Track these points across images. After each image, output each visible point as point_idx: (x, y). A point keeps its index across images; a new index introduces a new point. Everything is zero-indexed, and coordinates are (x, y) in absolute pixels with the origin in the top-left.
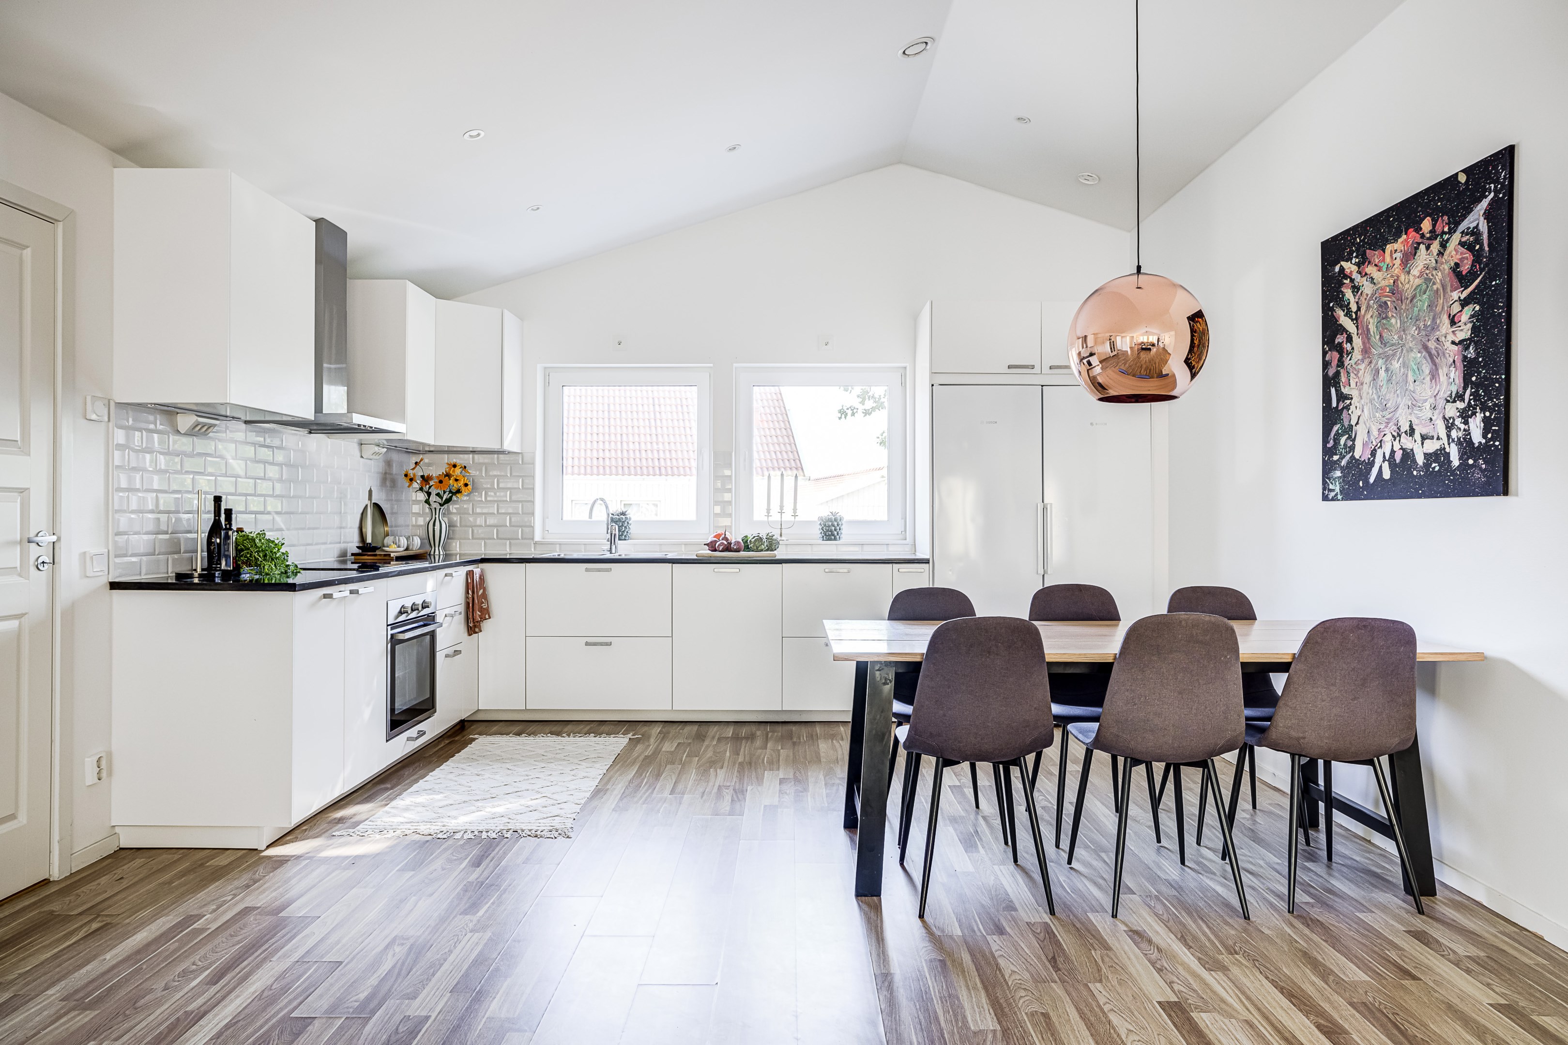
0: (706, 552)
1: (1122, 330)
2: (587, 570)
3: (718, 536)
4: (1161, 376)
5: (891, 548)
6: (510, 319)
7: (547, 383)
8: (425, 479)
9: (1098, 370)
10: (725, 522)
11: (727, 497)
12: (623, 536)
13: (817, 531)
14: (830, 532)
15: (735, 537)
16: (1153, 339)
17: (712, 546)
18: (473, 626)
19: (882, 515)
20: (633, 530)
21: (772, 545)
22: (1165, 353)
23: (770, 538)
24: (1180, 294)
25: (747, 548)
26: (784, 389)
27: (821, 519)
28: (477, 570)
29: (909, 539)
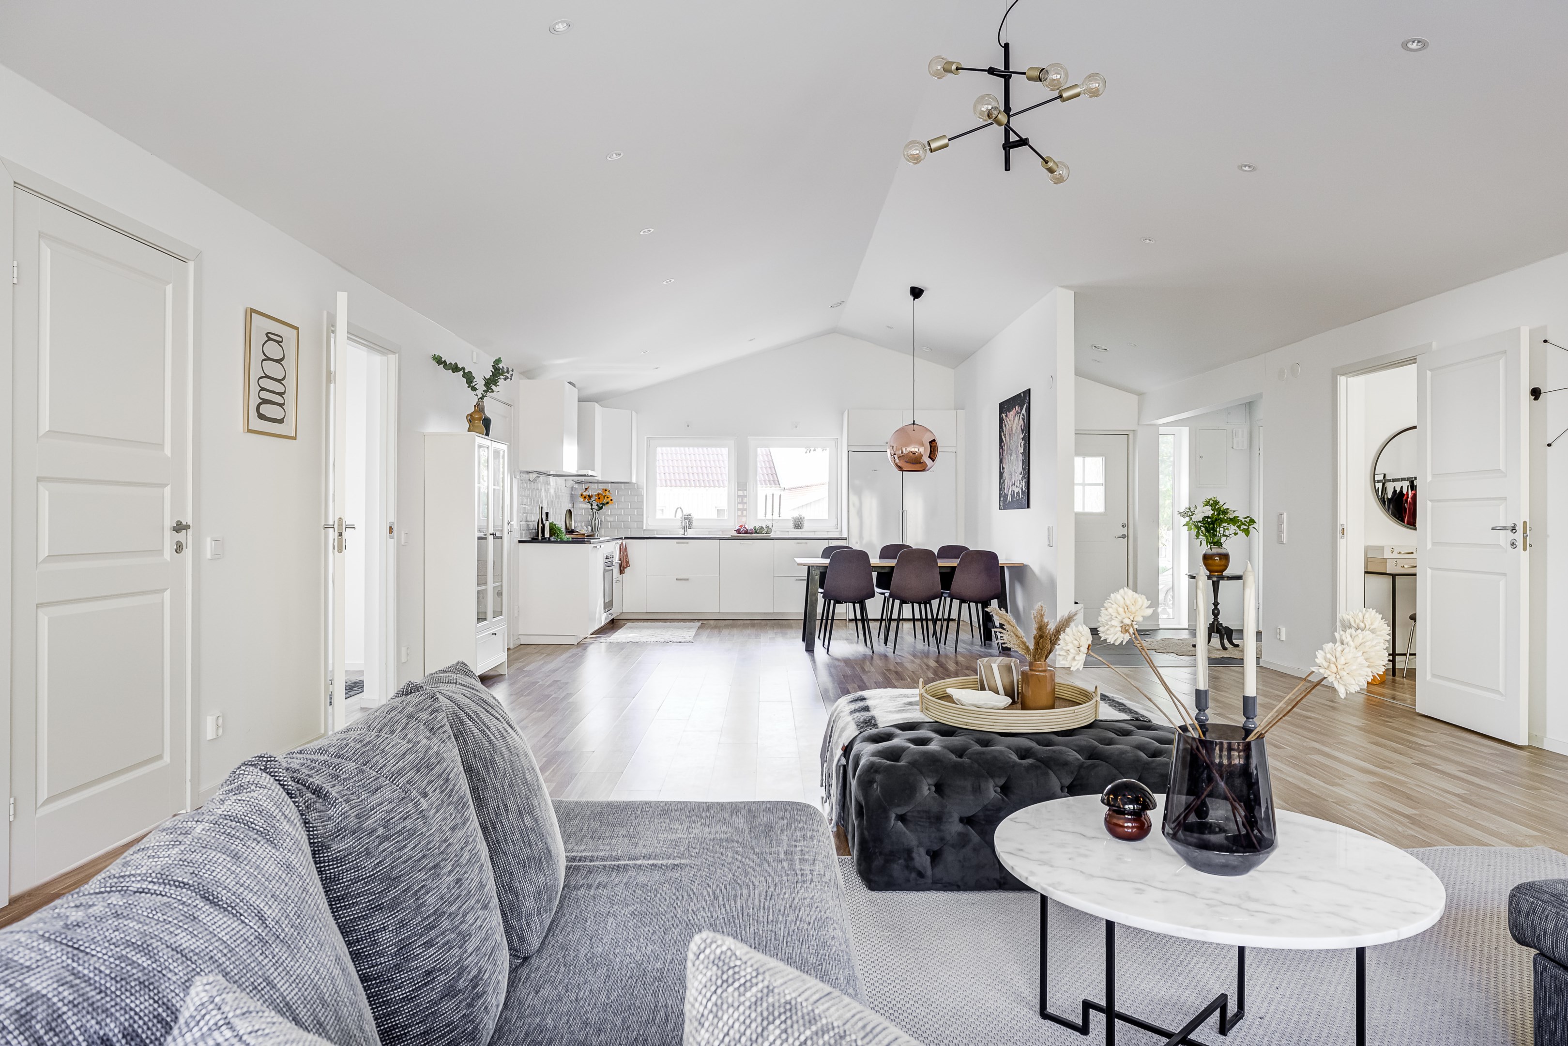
0: (735, 534)
1: (907, 445)
2: (677, 543)
3: (740, 526)
4: (921, 463)
5: (829, 533)
6: (634, 413)
7: (648, 446)
8: (590, 497)
9: (897, 461)
10: (744, 519)
11: (740, 506)
12: (690, 527)
13: (791, 525)
14: (798, 524)
15: (749, 527)
16: (916, 450)
17: (738, 531)
18: (622, 572)
19: (825, 516)
20: (694, 523)
21: (769, 530)
22: (921, 456)
23: (767, 527)
24: (928, 434)
25: (756, 532)
26: (773, 450)
27: (793, 518)
28: (625, 542)
29: (839, 529)
